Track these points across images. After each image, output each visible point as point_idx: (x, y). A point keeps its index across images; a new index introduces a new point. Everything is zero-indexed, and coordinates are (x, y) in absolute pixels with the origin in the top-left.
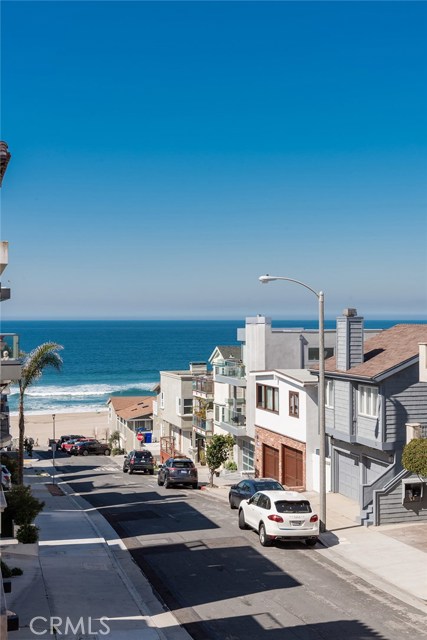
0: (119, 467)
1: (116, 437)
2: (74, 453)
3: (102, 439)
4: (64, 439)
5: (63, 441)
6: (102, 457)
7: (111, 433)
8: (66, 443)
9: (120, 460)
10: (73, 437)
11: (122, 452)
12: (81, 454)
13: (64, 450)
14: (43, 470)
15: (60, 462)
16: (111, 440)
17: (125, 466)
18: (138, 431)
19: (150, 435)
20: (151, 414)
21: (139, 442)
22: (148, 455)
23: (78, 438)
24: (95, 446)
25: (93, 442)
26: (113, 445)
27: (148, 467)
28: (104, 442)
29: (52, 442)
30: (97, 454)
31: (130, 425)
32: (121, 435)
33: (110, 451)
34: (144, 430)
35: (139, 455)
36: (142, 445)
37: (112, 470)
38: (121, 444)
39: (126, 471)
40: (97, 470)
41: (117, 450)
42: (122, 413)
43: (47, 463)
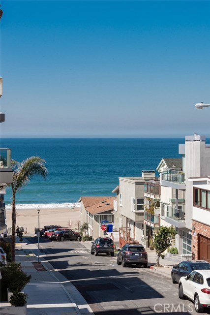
0: (87, 250)
1: (86, 227)
2: (53, 239)
3: (75, 229)
4: (47, 228)
5: (46, 230)
6: (75, 242)
7: (82, 224)
8: (48, 232)
9: (88, 245)
10: (53, 227)
11: (90, 239)
12: (60, 240)
13: (46, 236)
14: (30, 251)
15: (44, 246)
16: (82, 230)
17: (92, 249)
18: (102, 223)
19: (112, 226)
20: (113, 210)
21: (103, 231)
22: (110, 241)
23: (57, 228)
24: (70, 234)
25: (68, 231)
26: (83, 233)
27: (110, 250)
28: (76, 231)
29: (37, 231)
30: (71, 240)
31: (96, 218)
32: (90, 226)
33: (81, 237)
34: (107, 222)
35: (103, 241)
36: (105, 234)
37: (82, 252)
38: (89, 233)
39: (93, 253)
40: (71, 252)
41: (86, 237)
42: (91, 209)
43: (34, 246)
